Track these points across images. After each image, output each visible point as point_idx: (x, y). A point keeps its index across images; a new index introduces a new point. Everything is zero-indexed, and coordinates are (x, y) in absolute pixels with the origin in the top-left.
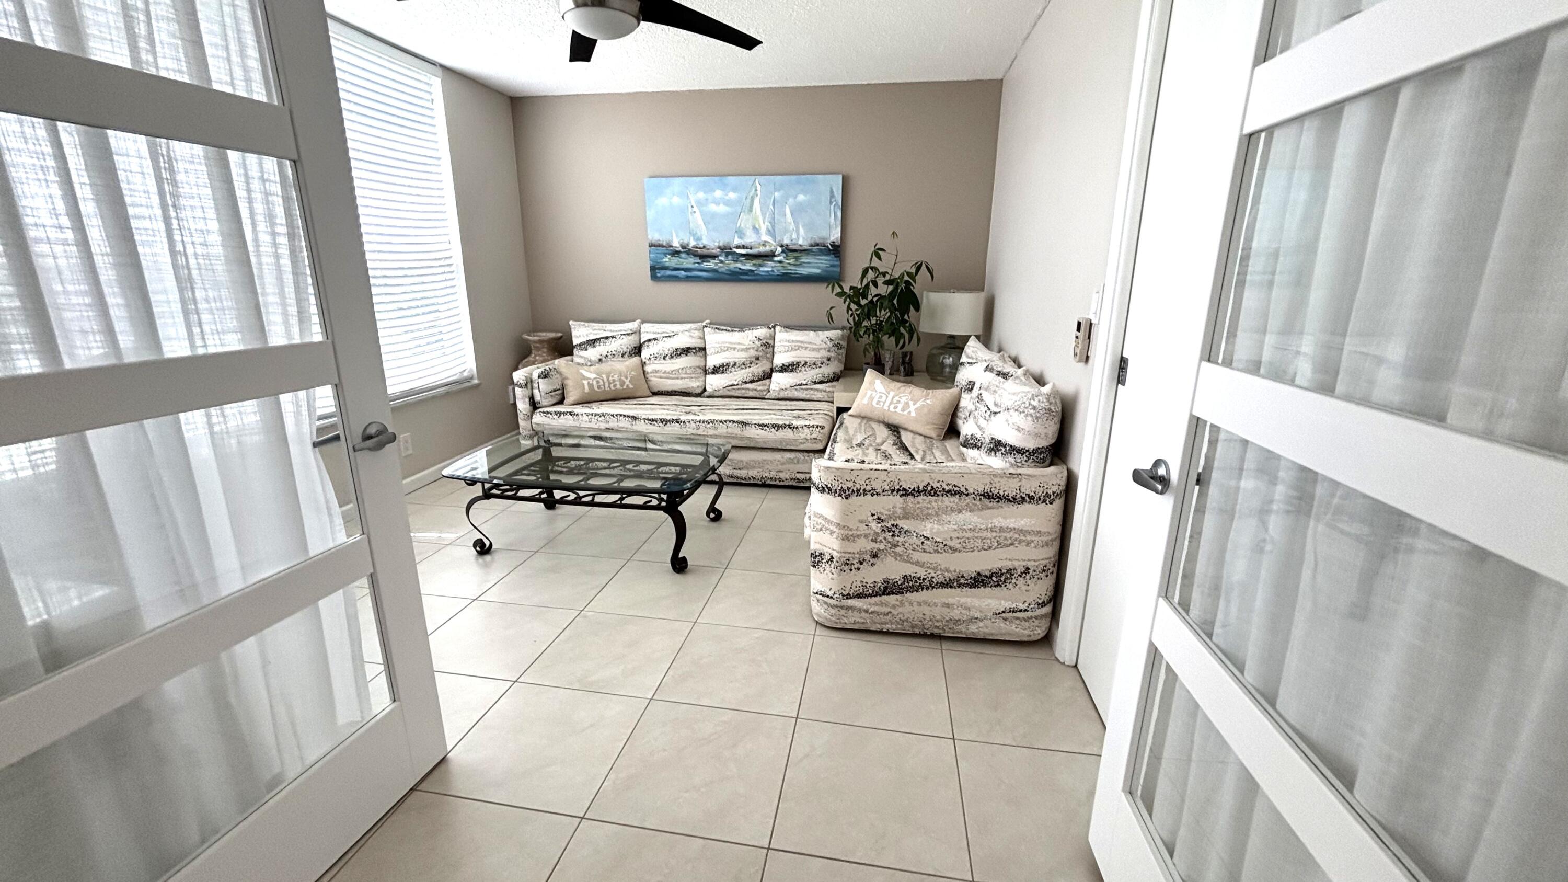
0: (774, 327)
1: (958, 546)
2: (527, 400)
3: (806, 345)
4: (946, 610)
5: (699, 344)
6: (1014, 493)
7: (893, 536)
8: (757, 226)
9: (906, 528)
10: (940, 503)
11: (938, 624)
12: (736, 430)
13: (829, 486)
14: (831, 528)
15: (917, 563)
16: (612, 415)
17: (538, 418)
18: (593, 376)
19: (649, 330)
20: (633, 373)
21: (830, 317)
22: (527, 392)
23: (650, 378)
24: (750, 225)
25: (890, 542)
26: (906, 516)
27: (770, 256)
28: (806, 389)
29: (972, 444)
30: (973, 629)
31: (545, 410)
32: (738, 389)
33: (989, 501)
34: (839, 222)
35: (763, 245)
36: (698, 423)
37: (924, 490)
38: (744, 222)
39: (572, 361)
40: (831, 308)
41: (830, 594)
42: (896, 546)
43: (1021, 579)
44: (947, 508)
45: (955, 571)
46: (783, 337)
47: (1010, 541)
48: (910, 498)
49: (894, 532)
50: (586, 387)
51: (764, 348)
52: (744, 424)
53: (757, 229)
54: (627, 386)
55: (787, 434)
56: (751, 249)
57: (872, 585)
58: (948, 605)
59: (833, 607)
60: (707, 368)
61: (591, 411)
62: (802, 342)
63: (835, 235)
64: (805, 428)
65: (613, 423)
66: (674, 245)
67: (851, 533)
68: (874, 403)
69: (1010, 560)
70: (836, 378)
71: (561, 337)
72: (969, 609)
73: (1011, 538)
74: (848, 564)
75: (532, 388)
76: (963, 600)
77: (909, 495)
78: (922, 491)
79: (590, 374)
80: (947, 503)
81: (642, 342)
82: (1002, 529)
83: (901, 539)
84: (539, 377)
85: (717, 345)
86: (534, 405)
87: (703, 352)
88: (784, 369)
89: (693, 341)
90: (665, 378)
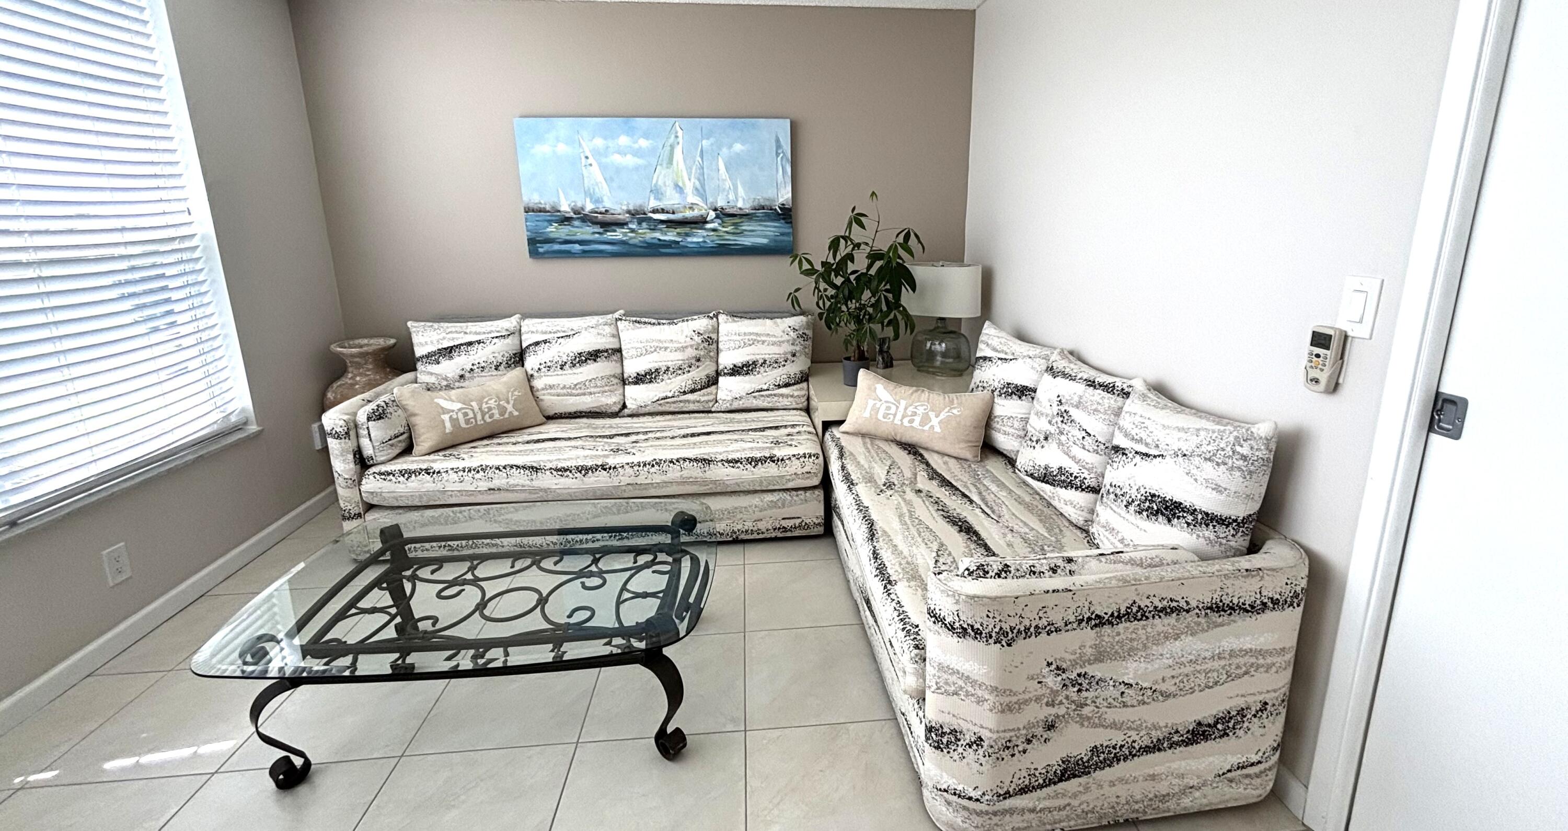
0: (716, 316)
1: (1173, 689)
2: (351, 457)
3: (763, 338)
4: (1150, 784)
5: (611, 343)
6: (1253, 599)
7: (1079, 691)
8: (680, 184)
9: (1099, 675)
10: (1149, 630)
11: (1136, 807)
12: (694, 471)
13: (977, 626)
14: (980, 693)
15: (1114, 726)
16: (498, 468)
17: (371, 484)
18: (457, 406)
19: (533, 330)
20: (516, 393)
21: (795, 301)
22: (350, 444)
23: (541, 397)
24: (670, 183)
25: (1073, 702)
26: (1100, 657)
27: (700, 222)
28: (768, 396)
29: (1064, 481)
30: (1188, 803)
31: (383, 468)
32: (674, 403)
33: (1217, 615)
34: (789, 180)
35: (690, 208)
36: (636, 468)
37: (1128, 614)
38: (662, 177)
39: (415, 381)
40: (797, 290)
41: (973, 794)
42: (1082, 705)
43: (1256, 720)
44: (1159, 635)
45: (1166, 727)
46: (729, 328)
47: (1244, 669)
48: (1107, 629)
49: (1081, 684)
50: (448, 425)
51: (706, 344)
52: (706, 461)
53: (681, 188)
54: (511, 412)
55: (770, 470)
56: (673, 213)
57: (1044, 771)
58: (1153, 777)
59: (979, 814)
60: (626, 376)
61: (460, 464)
62: (757, 334)
63: (784, 196)
64: (793, 459)
65: (500, 480)
66: (562, 209)
67: (1014, 699)
68: (880, 416)
69: (1242, 696)
70: (804, 378)
71: (395, 345)
72: (1182, 776)
73: (1245, 664)
74: (1008, 748)
75: (358, 436)
76: (1174, 765)
77: (1104, 624)
78: (1124, 615)
79: (450, 403)
80: (1160, 628)
81: (524, 345)
82: (1232, 654)
83: (1090, 694)
84: (369, 419)
85: (640, 345)
86: (363, 463)
87: (619, 354)
88: (736, 371)
89: (604, 340)
90: (565, 395)
